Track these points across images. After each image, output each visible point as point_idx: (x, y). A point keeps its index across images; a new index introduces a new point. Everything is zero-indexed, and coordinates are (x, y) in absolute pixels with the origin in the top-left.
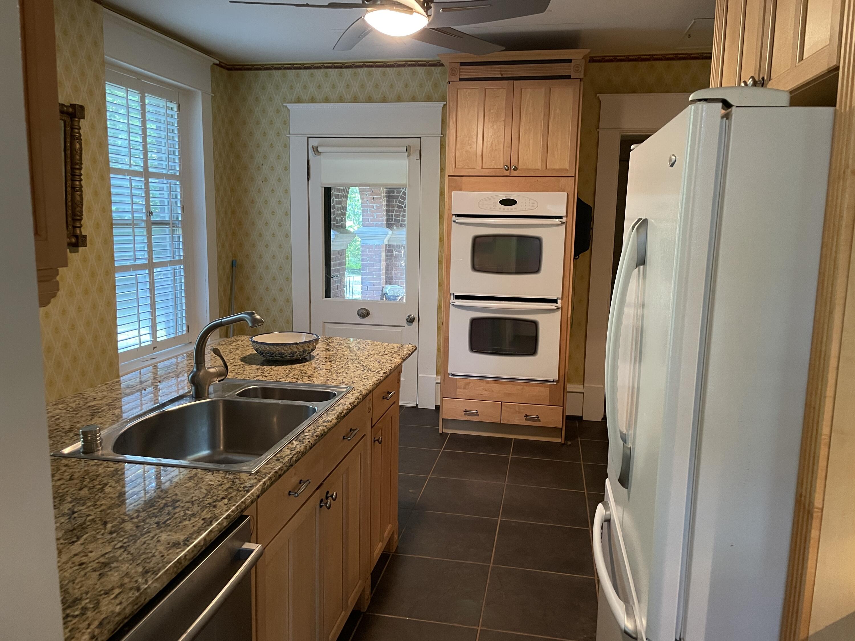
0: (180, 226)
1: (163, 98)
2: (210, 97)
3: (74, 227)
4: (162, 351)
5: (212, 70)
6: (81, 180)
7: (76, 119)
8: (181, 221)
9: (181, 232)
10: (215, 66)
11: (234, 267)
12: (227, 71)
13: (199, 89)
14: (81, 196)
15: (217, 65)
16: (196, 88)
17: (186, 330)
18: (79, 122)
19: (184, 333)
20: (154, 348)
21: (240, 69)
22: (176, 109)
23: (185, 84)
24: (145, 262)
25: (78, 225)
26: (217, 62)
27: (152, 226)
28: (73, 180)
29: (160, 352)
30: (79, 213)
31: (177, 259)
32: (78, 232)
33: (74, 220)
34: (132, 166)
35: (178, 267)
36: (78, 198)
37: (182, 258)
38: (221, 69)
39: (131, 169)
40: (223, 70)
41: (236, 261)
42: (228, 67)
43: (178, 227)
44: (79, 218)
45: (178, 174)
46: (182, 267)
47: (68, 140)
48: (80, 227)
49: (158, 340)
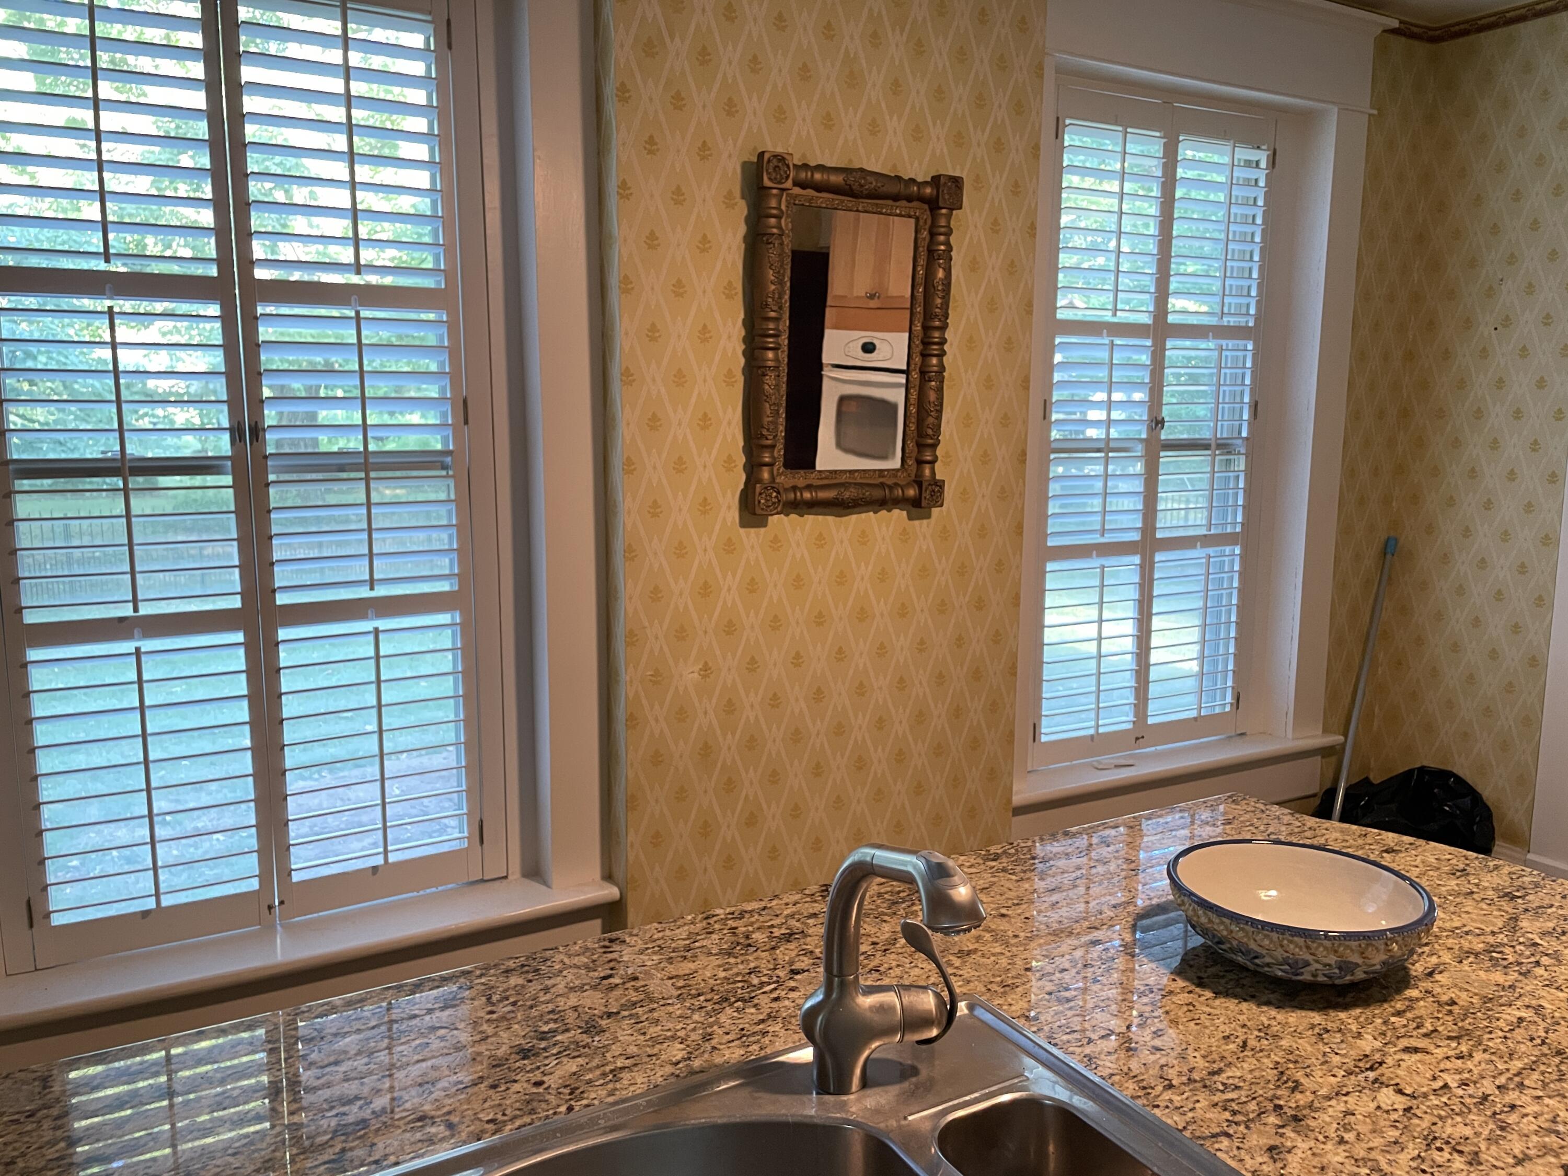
0: (1243, 451)
1: (1229, 140)
2: (1365, 118)
3: (920, 463)
4: (1159, 748)
5: (1381, 49)
6: (942, 354)
7: (944, 211)
8: (1247, 439)
9: (1242, 467)
10: (1392, 37)
11: (1389, 556)
12: (1428, 45)
13: (1333, 103)
14: (940, 390)
15: (1394, 31)
16: (1324, 101)
17: (1232, 704)
18: (949, 217)
19: (1228, 709)
20: (1137, 739)
21: (1466, 33)
22: (1263, 164)
23: (1294, 96)
24: (1135, 536)
25: (929, 458)
26: (1395, 24)
27: (1162, 454)
28: (925, 356)
29: (1153, 749)
30: (930, 432)
31: (1229, 531)
32: (927, 472)
33: (920, 446)
34: (1119, 313)
35: (1228, 550)
36: (932, 396)
37: (1238, 529)
38: (1411, 41)
39: (1115, 320)
40: (1416, 43)
41: (1396, 540)
42: (1431, 33)
43: (1239, 453)
44: (930, 441)
45: (1251, 324)
46: (1237, 551)
47: (922, 262)
48: (933, 462)
49: (1150, 721)
